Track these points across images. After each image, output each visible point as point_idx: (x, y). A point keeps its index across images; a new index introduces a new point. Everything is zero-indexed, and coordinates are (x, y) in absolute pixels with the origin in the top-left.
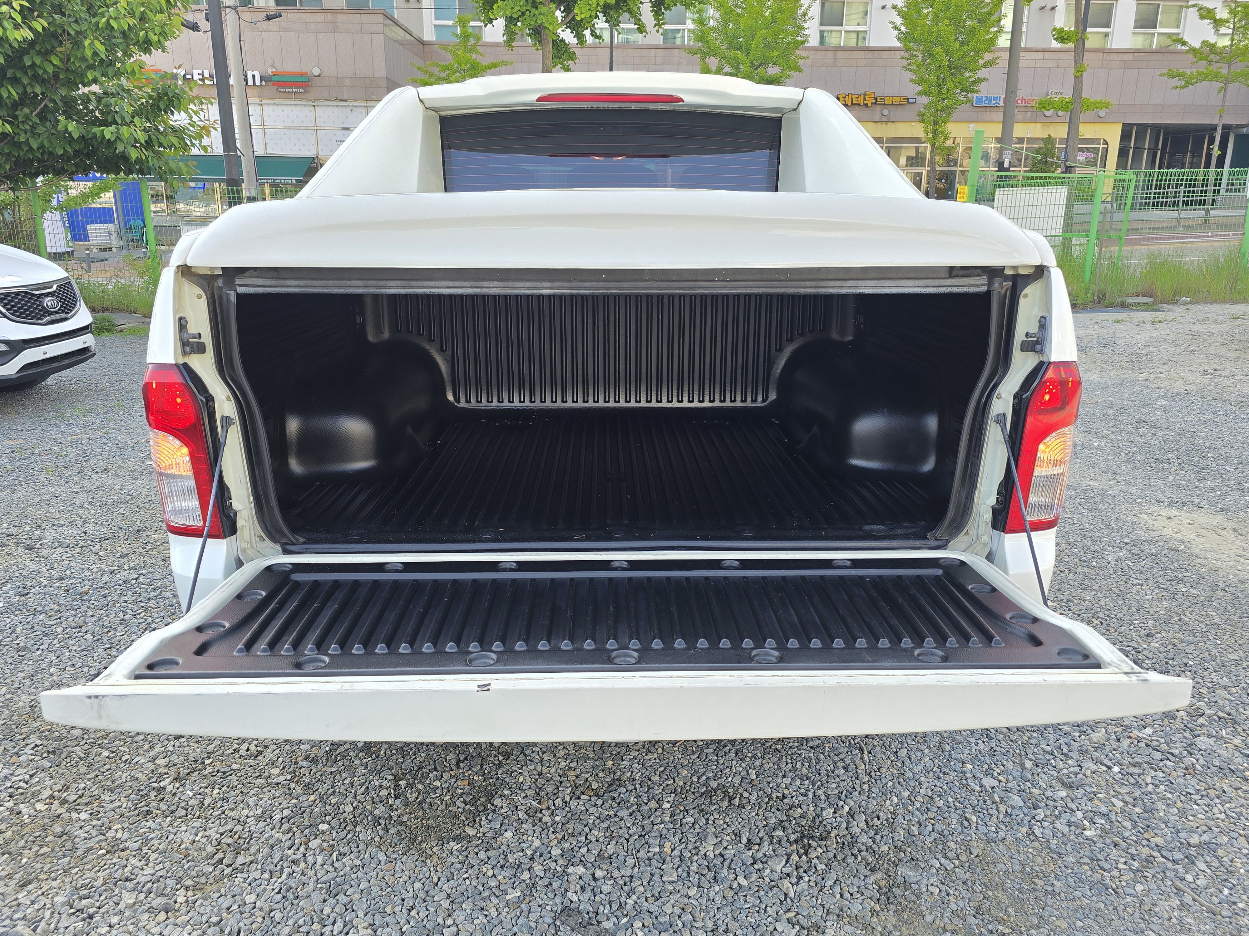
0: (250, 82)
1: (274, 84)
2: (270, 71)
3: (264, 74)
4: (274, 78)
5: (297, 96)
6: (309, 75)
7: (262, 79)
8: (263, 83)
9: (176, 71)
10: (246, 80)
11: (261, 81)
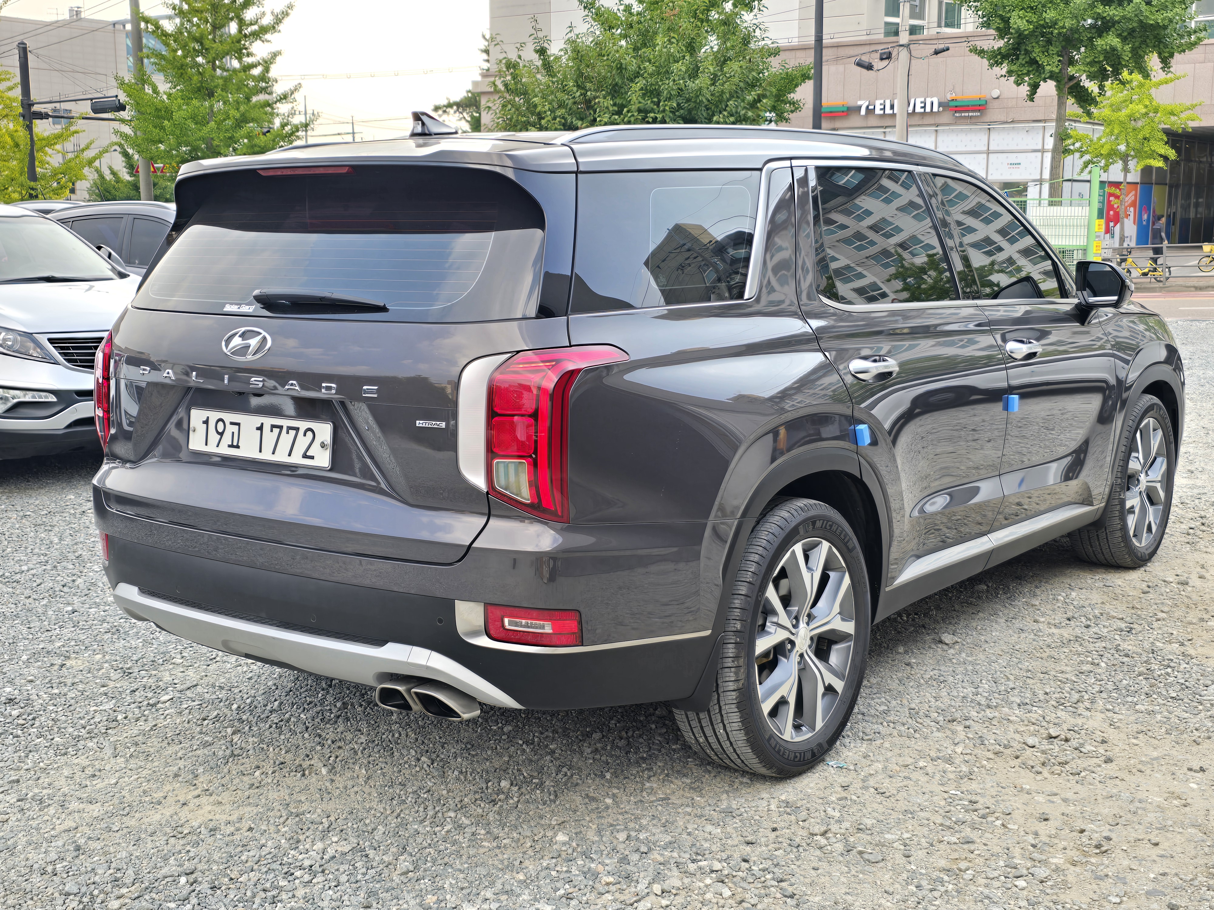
0: (928, 109)
1: (951, 110)
2: (949, 97)
3: (943, 100)
4: (952, 104)
5: (973, 120)
6: (988, 97)
7: (940, 104)
8: (941, 109)
9: (860, 103)
10: (924, 107)
11: (939, 107)
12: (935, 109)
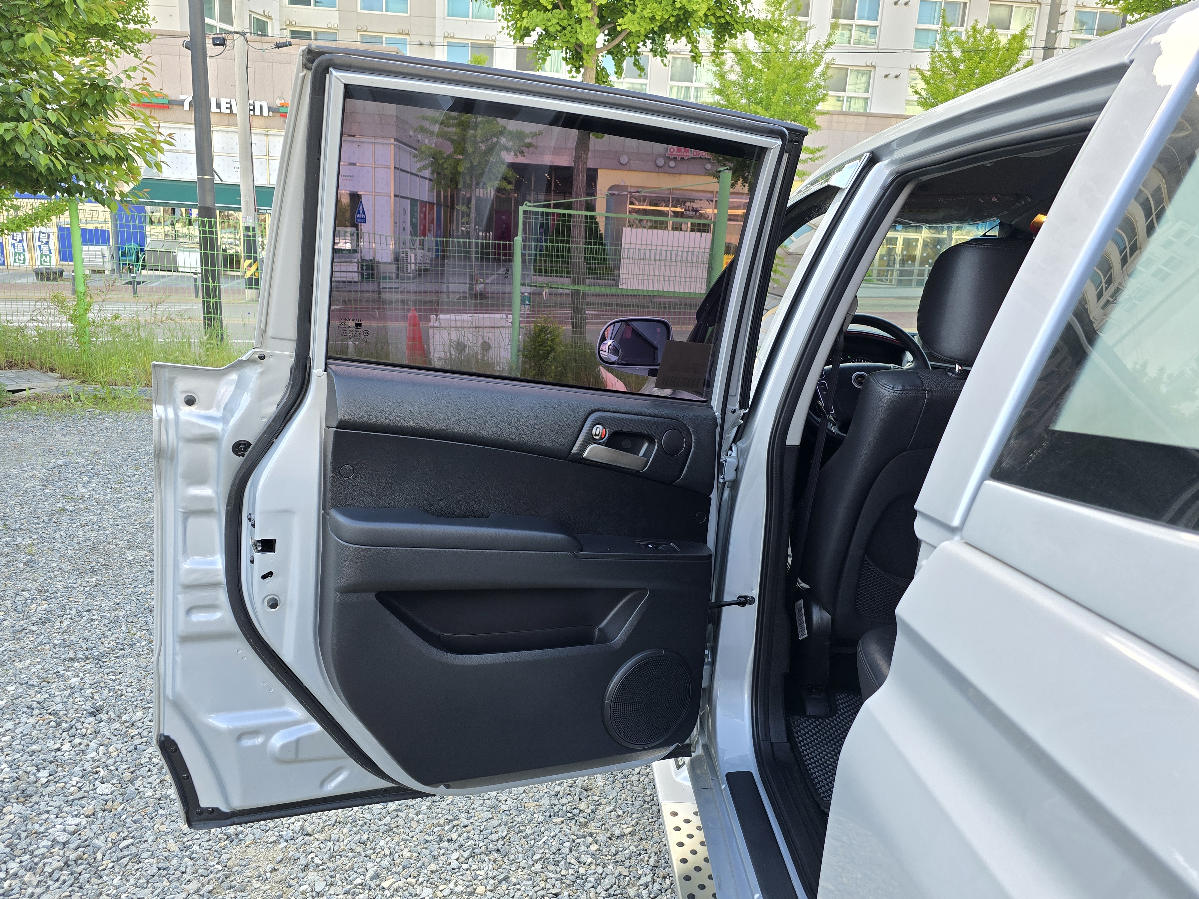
0: (257, 112)
1: (280, 115)
2: (278, 102)
3: (272, 105)
4: (282, 110)
7: (270, 109)
8: (271, 113)
9: (182, 97)
10: (253, 110)
11: (269, 112)
12: (265, 113)
